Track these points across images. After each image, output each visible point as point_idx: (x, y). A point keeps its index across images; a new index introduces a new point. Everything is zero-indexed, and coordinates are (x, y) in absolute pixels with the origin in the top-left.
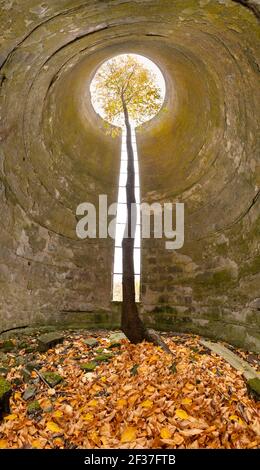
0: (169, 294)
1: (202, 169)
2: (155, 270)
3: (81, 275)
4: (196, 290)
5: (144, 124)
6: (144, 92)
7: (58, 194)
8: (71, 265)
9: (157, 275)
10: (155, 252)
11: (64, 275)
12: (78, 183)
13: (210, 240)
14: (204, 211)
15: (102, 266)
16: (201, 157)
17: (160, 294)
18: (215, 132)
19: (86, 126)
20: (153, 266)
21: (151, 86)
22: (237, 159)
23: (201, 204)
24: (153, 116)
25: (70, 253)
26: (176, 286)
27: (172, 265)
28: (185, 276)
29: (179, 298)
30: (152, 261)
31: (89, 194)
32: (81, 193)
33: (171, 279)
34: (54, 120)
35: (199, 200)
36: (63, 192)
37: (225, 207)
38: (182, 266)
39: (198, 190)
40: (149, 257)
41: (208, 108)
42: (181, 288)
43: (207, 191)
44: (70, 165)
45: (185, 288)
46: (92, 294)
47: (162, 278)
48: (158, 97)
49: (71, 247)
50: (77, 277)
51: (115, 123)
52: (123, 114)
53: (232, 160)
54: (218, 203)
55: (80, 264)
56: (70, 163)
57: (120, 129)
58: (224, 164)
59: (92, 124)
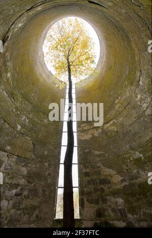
0: (104, 206)
1: (117, 111)
2: (89, 182)
3: (30, 190)
4: (127, 201)
5: (81, 81)
6: (84, 57)
7: (19, 127)
8: (22, 181)
9: (91, 187)
10: (88, 167)
11: (14, 191)
12: (35, 119)
13: (127, 156)
14: (119, 137)
15: (49, 181)
16: (117, 104)
17: (97, 207)
18: (129, 89)
19: (41, 80)
20: (88, 178)
21: (90, 53)
22: (145, 105)
23: (117, 132)
24: (88, 76)
25: (24, 171)
26: (108, 198)
27: (102, 177)
28: (114, 187)
29: (113, 210)
30: (87, 174)
31: (44, 126)
32: (38, 126)
33: (102, 190)
34: (13, 75)
35: (115, 129)
36: (23, 126)
37: (135, 134)
38: (109, 178)
39: (114, 123)
40: (84, 171)
41: (127, 73)
42: (113, 199)
43: (120, 124)
44: (30, 107)
45: (117, 199)
46: (37, 212)
47: (96, 190)
48: (93, 62)
49: (26, 166)
50: (26, 193)
51: (62, 79)
52: (67, 73)
53: (141, 106)
54: (130, 131)
55: (31, 180)
56: (30, 106)
57: (65, 83)
58: (134, 108)
59: (46, 79)
